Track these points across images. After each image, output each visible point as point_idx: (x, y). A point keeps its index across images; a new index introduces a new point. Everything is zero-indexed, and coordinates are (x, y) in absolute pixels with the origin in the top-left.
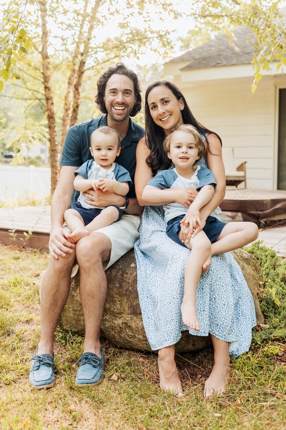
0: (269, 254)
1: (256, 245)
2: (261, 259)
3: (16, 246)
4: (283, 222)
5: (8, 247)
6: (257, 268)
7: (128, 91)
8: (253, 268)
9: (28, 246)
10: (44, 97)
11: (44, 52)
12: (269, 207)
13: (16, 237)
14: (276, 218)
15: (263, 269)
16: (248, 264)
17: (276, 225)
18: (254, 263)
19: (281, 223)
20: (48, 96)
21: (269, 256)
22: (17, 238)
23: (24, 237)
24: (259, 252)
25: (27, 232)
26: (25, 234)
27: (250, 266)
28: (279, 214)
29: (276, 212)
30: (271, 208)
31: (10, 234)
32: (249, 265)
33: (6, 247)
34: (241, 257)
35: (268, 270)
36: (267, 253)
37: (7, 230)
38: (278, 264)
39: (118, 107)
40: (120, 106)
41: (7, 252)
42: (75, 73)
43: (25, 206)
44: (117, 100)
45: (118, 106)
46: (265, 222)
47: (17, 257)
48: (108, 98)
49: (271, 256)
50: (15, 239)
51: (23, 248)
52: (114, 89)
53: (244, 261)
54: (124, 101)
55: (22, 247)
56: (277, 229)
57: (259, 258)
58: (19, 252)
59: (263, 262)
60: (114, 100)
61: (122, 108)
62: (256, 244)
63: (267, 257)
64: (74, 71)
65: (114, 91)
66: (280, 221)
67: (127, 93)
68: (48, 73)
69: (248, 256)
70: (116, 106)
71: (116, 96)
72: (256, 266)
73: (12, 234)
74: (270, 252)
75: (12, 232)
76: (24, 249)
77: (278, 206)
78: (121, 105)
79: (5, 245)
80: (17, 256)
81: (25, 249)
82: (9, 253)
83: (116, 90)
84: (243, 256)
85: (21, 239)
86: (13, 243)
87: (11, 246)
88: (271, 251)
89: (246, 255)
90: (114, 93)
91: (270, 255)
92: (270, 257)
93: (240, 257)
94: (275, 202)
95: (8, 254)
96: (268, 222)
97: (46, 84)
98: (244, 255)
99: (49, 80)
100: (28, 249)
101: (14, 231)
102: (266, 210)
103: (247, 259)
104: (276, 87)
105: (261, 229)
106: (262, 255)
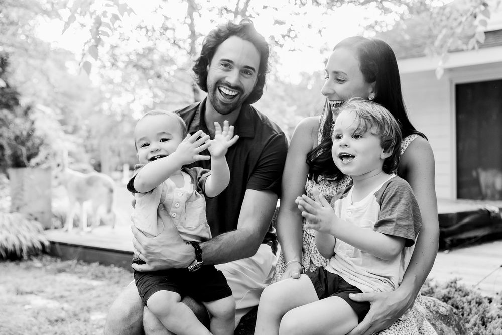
0: (473, 299)
1: (453, 285)
2: (463, 308)
4: (473, 240)
6: (462, 328)
7: (250, 69)
8: (456, 330)
12: (454, 222)
14: (464, 236)
15: (468, 326)
16: (449, 324)
18: (456, 320)
21: (473, 303)
24: (457, 297)
27: (451, 328)
28: (468, 230)
29: (464, 228)
30: (457, 222)
32: (449, 326)
34: (437, 312)
35: (476, 328)
36: (469, 298)
38: (488, 315)
39: (228, 91)
40: (231, 89)
44: (227, 80)
45: (227, 89)
46: (452, 241)
48: (215, 72)
49: (477, 303)
52: (228, 61)
53: (441, 320)
54: (239, 84)
57: (460, 307)
59: (465, 312)
60: (224, 78)
61: (234, 94)
62: (452, 283)
63: (470, 304)
65: (228, 64)
66: (470, 239)
67: (246, 72)
69: (447, 311)
70: (225, 88)
71: (229, 73)
72: (459, 326)
74: (475, 296)
77: (466, 220)
78: (233, 88)
83: (230, 64)
84: (440, 312)
88: (475, 294)
89: (444, 309)
90: (226, 65)
91: (475, 300)
92: (475, 304)
93: (434, 313)
94: (462, 215)
96: (454, 241)
98: (441, 310)
102: (452, 225)
103: (446, 316)
104: (451, 82)
105: (446, 251)
106: (463, 302)
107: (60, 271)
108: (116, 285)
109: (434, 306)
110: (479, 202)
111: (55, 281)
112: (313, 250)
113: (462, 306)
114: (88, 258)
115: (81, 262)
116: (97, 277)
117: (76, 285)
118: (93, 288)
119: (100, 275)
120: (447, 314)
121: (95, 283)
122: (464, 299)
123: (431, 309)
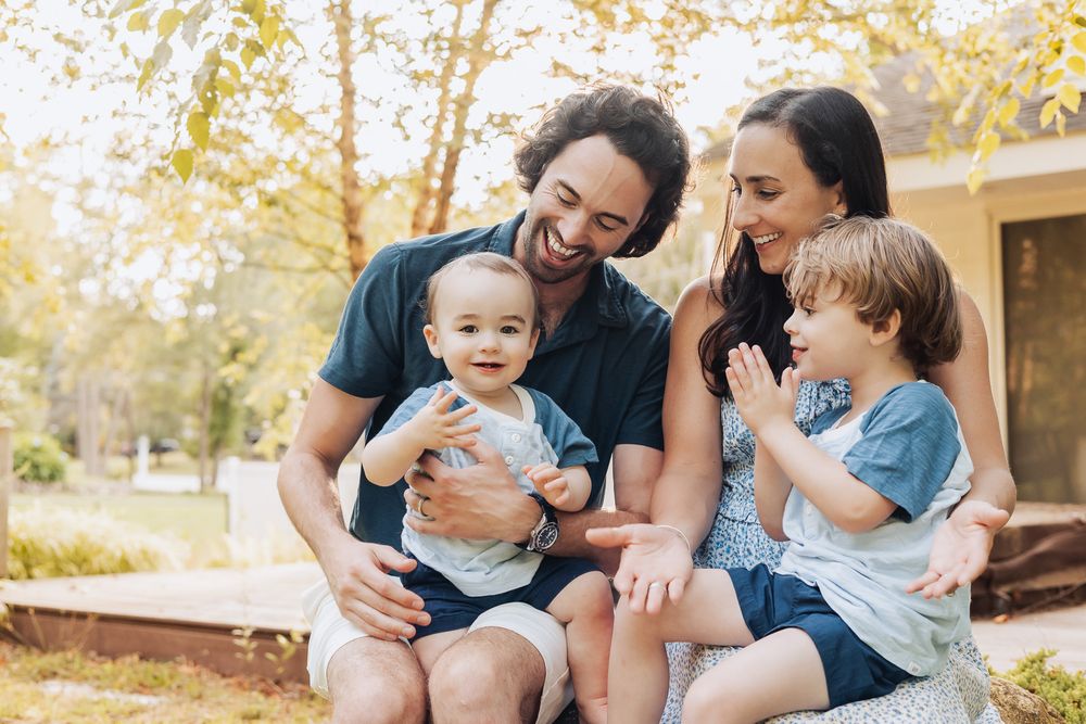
1: (1035, 665)
3: (255, 678)
4: (1062, 593)
5: (231, 681)
9: (290, 678)
10: (347, 264)
11: (346, 144)
12: (1017, 550)
13: (255, 650)
14: (1039, 584)
17: (1042, 603)
19: (1058, 597)
20: (356, 260)
22: (259, 652)
23: (279, 651)
25: (287, 635)
26: (282, 640)
28: (1049, 570)
29: (1040, 565)
30: (1022, 552)
31: (238, 642)
33: (223, 682)
34: (1014, 707)
36: (1076, 693)
37: (226, 630)
41: (224, 696)
42: (429, 199)
43: (294, 561)
46: (1011, 594)
47: (255, 713)
50: (250, 656)
51: (278, 683)
55: (271, 682)
56: (1048, 616)
58: (261, 698)
62: (1033, 661)
63: (1079, 707)
64: (426, 192)
66: (1056, 590)
68: (358, 198)
69: (1036, 706)
73: (242, 643)
75: (240, 637)
76: (277, 688)
77: (1045, 546)
79: (224, 676)
80: (254, 708)
81: (282, 687)
82: (231, 700)
84: (1019, 706)
85: (270, 656)
86: (248, 669)
87: (241, 678)
89: (1028, 701)
93: (1008, 707)
94: (1034, 533)
95: (230, 703)
96: (1018, 596)
97: (351, 227)
98: (1022, 702)
99: (358, 216)
100: (289, 685)
101: (248, 633)
102: (1011, 557)
103: (1033, 715)
104: (990, 218)
105: (1001, 618)
106: (1062, 701)
107: (48, 675)
108: (197, 703)
109: (1006, 694)
110: (1068, 506)
111: (42, 695)
112: (741, 550)
113: (1062, 709)
114: (108, 645)
115: (93, 654)
116: (142, 688)
117: (97, 703)
118: (142, 710)
119: (150, 681)
120: (1037, 711)
121: (144, 700)
122: (1066, 696)
123: (1000, 699)
